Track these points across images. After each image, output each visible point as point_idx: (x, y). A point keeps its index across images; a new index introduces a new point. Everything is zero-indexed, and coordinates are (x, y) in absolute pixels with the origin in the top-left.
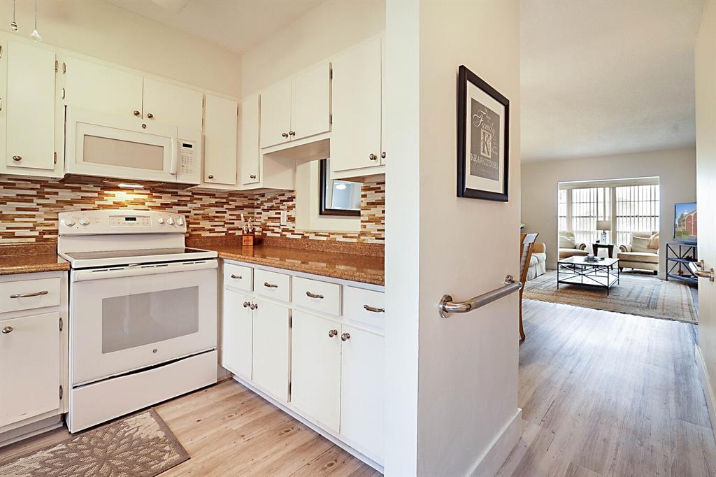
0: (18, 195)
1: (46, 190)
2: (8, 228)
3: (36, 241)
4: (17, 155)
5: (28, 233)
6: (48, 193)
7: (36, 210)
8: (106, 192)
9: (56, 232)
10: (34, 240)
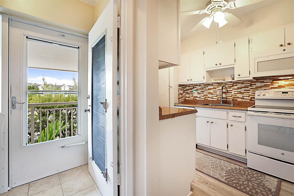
0: (245, 86)
1: (252, 83)
2: (242, 96)
3: (250, 101)
4: (239, 74)
5: (247, 98)
6: (253, 84)
7: (250, 90)
8: (274, 82)
9: (254, 98)
10: (249, 100)
